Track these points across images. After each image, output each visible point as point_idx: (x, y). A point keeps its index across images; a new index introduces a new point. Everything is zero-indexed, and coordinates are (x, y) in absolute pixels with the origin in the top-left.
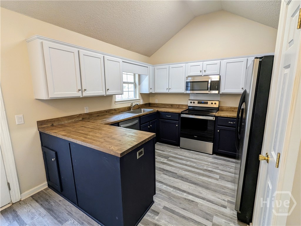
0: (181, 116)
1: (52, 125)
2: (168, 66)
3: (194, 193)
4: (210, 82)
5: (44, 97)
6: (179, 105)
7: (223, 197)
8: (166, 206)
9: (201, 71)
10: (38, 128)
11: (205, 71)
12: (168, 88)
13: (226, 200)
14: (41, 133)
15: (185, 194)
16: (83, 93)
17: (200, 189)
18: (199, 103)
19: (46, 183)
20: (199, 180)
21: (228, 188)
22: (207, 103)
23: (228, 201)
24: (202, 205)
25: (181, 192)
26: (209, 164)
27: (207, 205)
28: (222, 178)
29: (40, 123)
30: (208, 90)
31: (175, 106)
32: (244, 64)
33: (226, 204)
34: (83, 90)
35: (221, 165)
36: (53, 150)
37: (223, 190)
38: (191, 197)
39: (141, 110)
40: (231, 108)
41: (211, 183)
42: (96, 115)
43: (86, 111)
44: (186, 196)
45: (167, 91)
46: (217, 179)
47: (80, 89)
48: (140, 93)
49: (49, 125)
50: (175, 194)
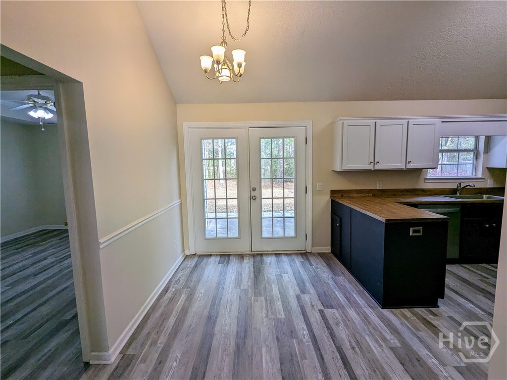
1: (342, 196)
5: (338, 169)
10: (331, 196)
14: (333, 201)
16: (375, 165)
19: (330, 248)
29: (333, 192)
34: (376, 162)
36: (339, 217)
39: (482, 197)
42: (392, 193)
43: (379, 186)
47: (373, 161)
48: (487, 168)
49: (340, 195)
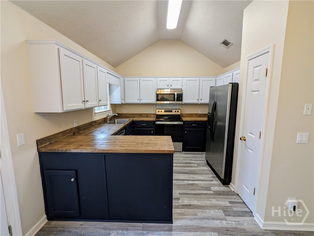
0: (156, 124)
2: (139, 78)
3: (190, 179)
4: (176, 94)
6: (147, 114)
7: (208, 176)
8: (180, 192)
9: (168, 85)
11: (171, 85)
12: (139, 99)
13: (210, 177)
15: (186, 181)
16: (86, 104)
17: (192, 176)
18: (165, 111)
20: (187, 170)
21: (207, 170)
22: (171, 111)
23: (212, 177)
24: (200, 184)
25: (182, 181)
26: (185, 158)
27: (202, 183)
28: (199, 165)
30: (174, 101)
31: (144, 115)
32: (198, 82)
33: (212, 179)
34: (86, 101)
35: (193, 157)
37: (205, 172)
38: (190, 182)
39: (115, 121)
40: (189, 114)
41: (195, 170)
42: (83, 128)
43: (75, 124)
44: (187, 182)
45: (138, 102)
46: (197, 167)
47: (84, 100)
48: (111, 104)
50: (179, 183)
